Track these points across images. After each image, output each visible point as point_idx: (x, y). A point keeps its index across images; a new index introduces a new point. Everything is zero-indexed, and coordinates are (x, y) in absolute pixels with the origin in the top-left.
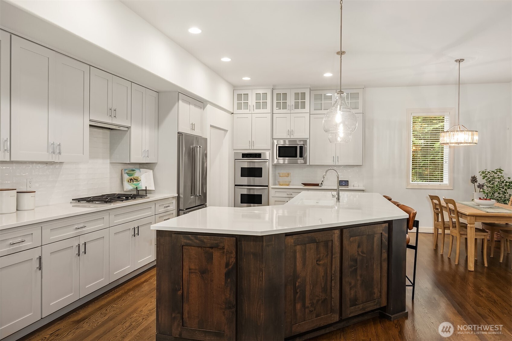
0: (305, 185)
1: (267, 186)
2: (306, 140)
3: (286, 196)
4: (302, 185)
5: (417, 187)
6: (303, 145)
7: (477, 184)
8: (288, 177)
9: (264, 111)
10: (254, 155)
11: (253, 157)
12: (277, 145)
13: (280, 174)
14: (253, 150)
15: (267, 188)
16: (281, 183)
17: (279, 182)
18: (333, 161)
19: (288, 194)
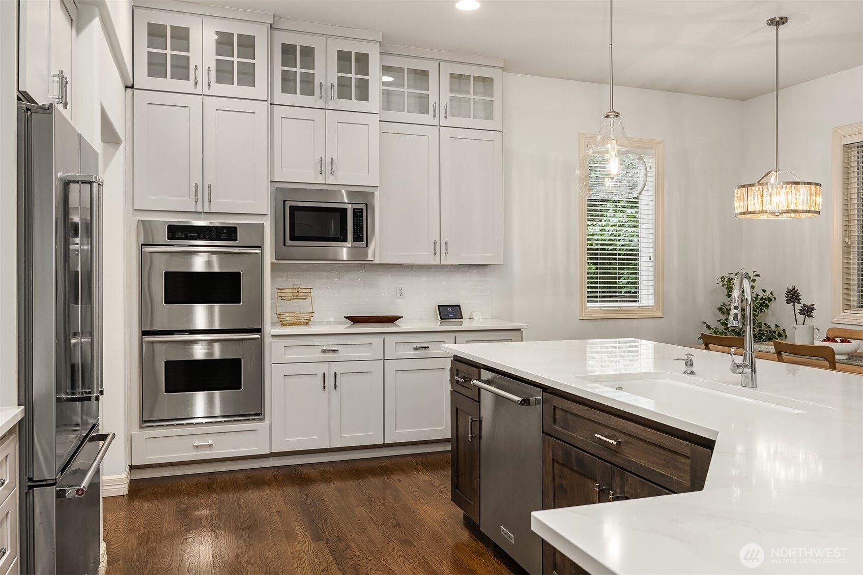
0: (355, 320)
1: (259, 331)
2: (374, 192)
3: (319, 356)
4: (344, 323)
6: (364, 207)
7: (798, 307)
8: (305, 299)
9: (245, 91)
10: (211, 231)
11: (207, 237)
12: (284, 201)
13: (282, 291)
14: (207, 215)
15: (260, 337)
16: (288, 318)
17: (282, 316)
18: (435, 253)
19: (324, 352)
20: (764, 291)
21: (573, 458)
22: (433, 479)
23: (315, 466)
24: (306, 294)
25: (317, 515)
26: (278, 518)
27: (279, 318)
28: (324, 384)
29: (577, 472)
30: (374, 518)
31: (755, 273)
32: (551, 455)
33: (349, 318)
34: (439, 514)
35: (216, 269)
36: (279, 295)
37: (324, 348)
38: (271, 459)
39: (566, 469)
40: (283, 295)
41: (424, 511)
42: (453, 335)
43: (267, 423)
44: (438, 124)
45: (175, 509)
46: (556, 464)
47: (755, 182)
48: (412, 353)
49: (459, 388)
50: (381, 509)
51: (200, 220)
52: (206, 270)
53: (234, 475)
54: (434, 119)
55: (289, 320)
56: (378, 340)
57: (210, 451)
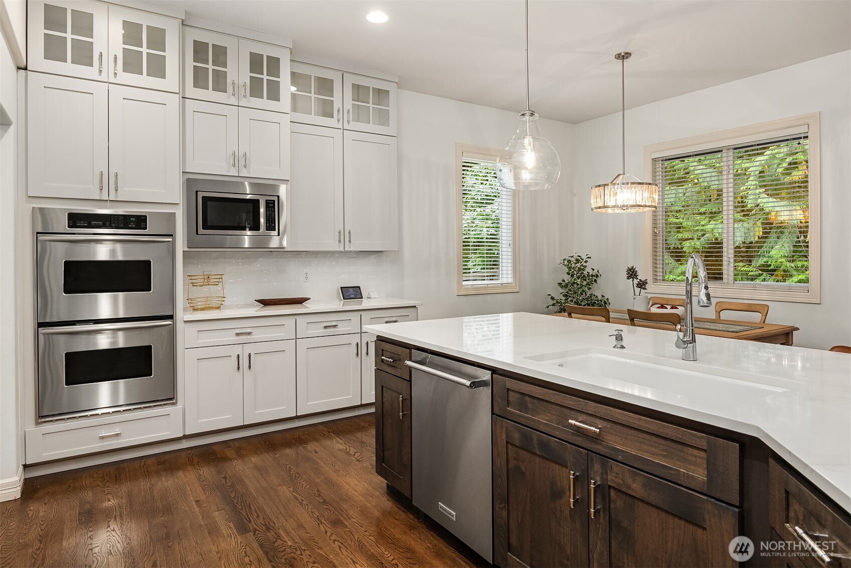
0: (265, 303)
1: (170, 317)
3: (234, 339)
4: (254, 306)
5: (473, 292)
6: (276, 199)
7: (636, 281)
8: (217, 285)
9: (154, 82)
10: (118, 220)
11: (113, 225)
12: (197, 192)
13: (193, 278)
14: (112, 203)
15: (171, 323)
16: (199, 304)
17: (193, 301)
18: (340, 241)
19: (238, 334)
20: (593, 270)
21: (535, 442)
22: (348, 447)
23: (230, 443)
24: (218, 280)
25: (240, 500)
26: (197, 510)
27: (191, 303)
28: (239, 365)
29: (539, 456)
30: (299, 498)
31: (588, 256)
32: (504, 437)
33: (260, 301)
34: (362, 486)
35: (120, 257)
36: (191, 281)
37: (238, 331)
38: (184, 441)
39: (525, 452)
40: (194, 281)
41: (347, 483)
42: (358, 314)
43: (180, 406)
44: (342, 128)
45: (77, 511)
46: (510, 446)
47: (609, 182)
48: (322, 332)
49: (385, 368)
50: (304, 486)
51: (105, 208)
52: (110, 258)
53: (145, 462)
54: (338, 123)
55: (200, 305)
56: (290, 321)
57: (117, 440)
